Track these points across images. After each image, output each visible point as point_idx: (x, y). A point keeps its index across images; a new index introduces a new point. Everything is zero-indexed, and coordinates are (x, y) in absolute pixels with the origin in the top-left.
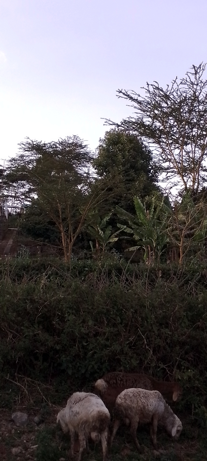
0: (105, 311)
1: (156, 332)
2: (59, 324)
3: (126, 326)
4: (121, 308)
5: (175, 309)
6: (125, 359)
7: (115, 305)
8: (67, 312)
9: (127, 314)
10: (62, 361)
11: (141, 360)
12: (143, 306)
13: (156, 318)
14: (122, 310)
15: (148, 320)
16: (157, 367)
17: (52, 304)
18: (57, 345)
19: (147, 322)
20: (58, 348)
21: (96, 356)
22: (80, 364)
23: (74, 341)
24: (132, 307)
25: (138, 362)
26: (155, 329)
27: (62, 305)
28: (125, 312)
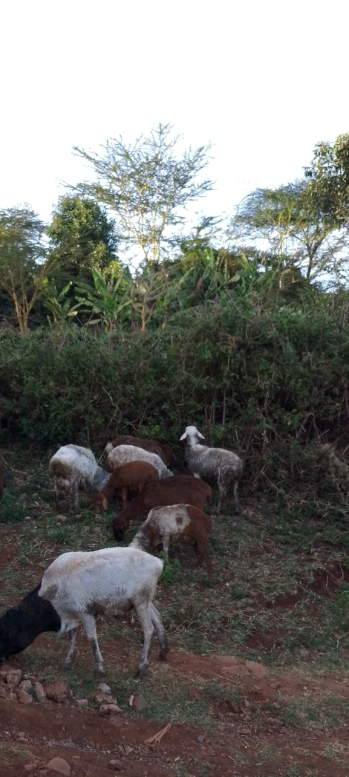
0: (66, 370)
1: (121, 389)
2: (18, 388)
3: (89, 385)
4: (84, 366)
5: (139, 366)
6: (90, 418)
7: (77, 364)
8: (25, 373)
9: (90, 373)
10: (23, 425)
11: (106, 418)
12: (106, 364)
13: (120, 375)
14: (85, 369)
15: (113, 378)
16: (122, 424)
17: (9, 366)
18: (17, 408)
19: (111, 380)
20: (17, 411)
21: (59, 417)
22: (42, 426)
23: (35, 404)
24: (95, 366)
25: (103, 420)
26: (120, 386)
27: (20, 367)
28: (87, 370)
